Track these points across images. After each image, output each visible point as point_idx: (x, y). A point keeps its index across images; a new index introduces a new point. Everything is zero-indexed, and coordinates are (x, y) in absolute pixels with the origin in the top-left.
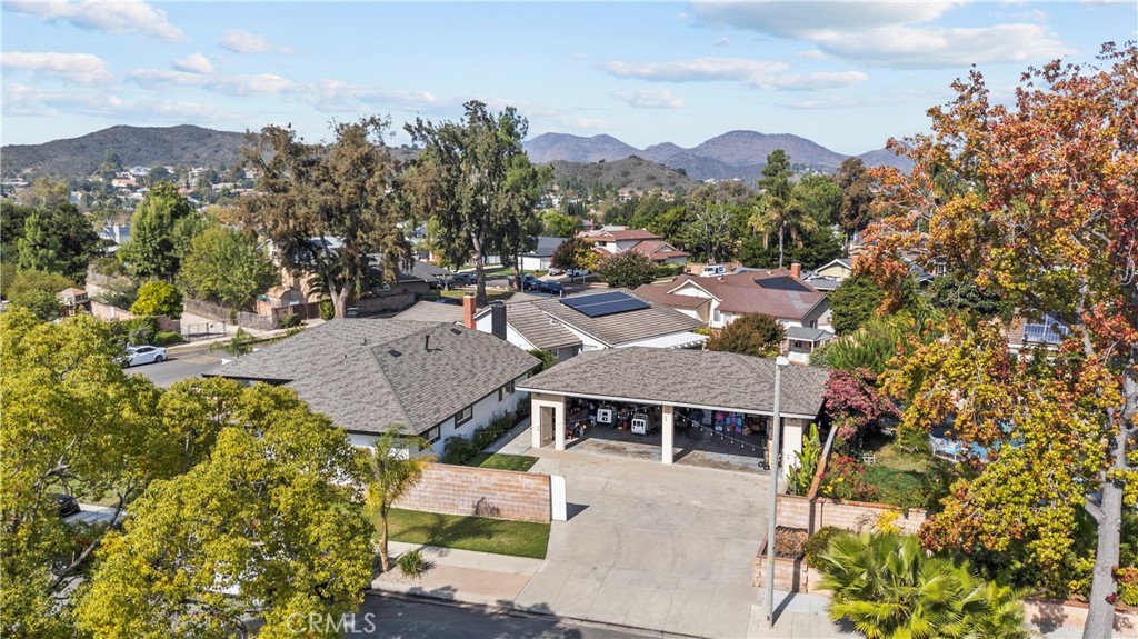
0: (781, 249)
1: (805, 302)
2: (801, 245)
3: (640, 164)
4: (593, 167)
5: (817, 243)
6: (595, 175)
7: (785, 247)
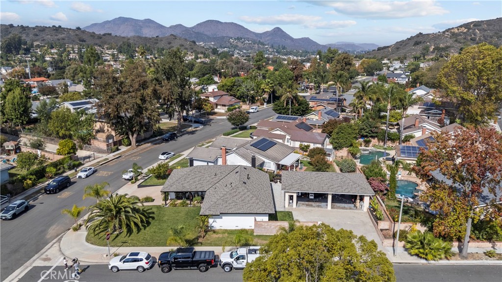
0: (290, 107)
1: (321, 137)
2: (297, 105)
3: (176, 39)
4: (154, 39)
5: (302, 104)
6: (155, 43)
7: (291, 106)
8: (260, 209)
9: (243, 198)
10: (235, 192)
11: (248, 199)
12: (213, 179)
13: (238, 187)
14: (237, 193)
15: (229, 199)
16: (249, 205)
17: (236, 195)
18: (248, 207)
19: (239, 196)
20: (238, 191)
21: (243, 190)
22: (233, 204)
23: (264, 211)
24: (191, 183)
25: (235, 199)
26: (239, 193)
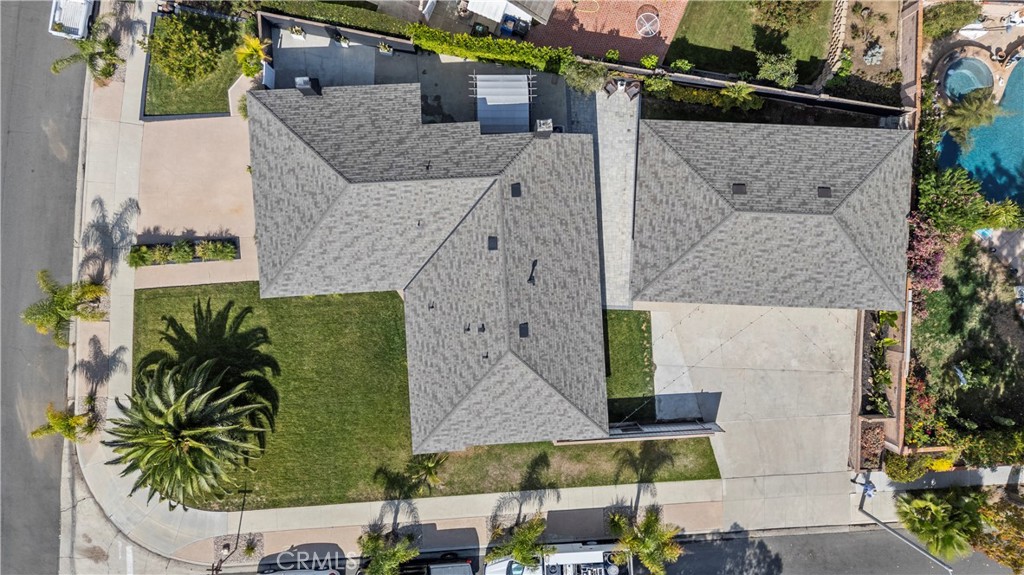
8: (571, 430)
9: (523, 400)
10: (501, 382)
11: (538, 401)
12: (413, 242)
13: (507, 368)
14: (505, 385)
15: (484, 406)
16: (541, 419)
17: (503, 393)
18: (538, 426)
19: (512, 395)
20: (508, 379)
21: (522, 375)
22: (498, 418)
23: (581, 432)
24: (346, 261)
25: (501, 403)
26: (512, 384)
